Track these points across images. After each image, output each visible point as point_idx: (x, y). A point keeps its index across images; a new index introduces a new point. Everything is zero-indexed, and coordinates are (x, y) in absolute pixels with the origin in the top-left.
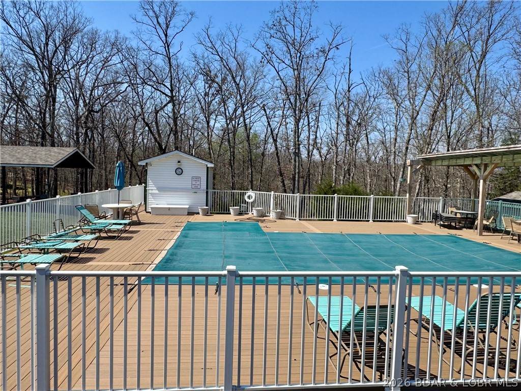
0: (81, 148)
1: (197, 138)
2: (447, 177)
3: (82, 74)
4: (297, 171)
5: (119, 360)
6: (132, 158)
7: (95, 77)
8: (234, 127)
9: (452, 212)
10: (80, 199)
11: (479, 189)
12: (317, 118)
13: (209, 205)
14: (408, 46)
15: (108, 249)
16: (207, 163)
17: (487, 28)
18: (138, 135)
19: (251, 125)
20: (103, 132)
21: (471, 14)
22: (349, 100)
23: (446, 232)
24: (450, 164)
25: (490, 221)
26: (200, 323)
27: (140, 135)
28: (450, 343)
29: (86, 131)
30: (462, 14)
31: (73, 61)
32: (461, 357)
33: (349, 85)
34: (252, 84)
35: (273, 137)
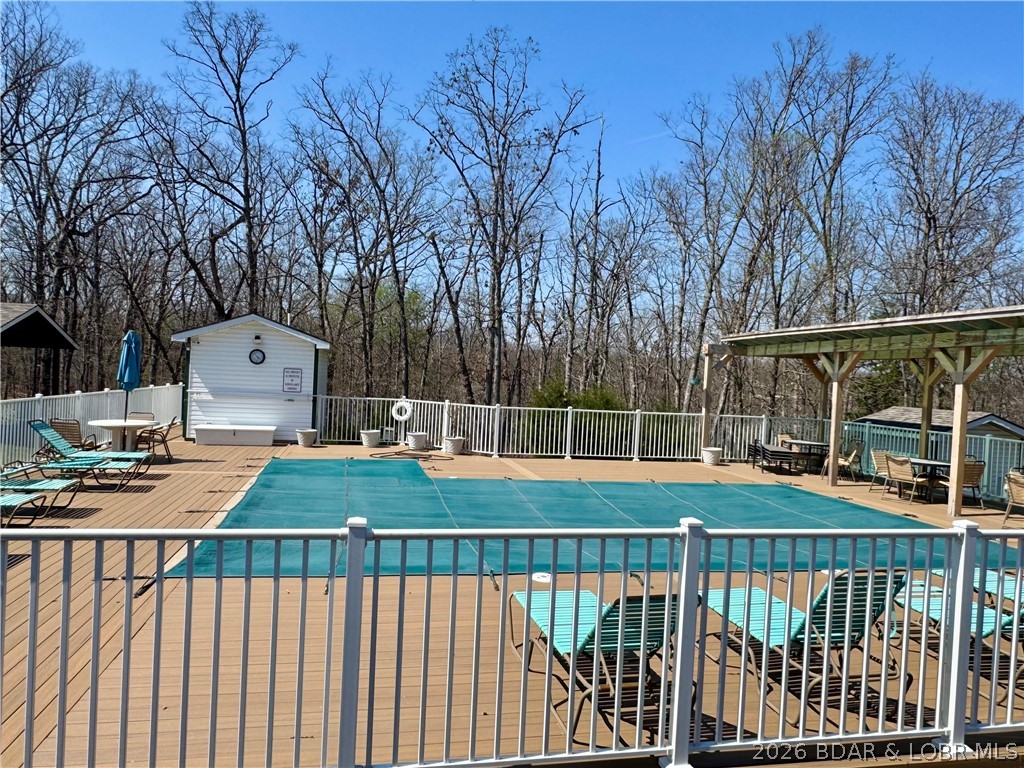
0: (48, 306)
1: (296, 297)
2: (776, 380)
3: (55, 155)
4: (496, 363)
5: (109, 728)
6: (159, 331)
7: (82, 164)
8: (373, 275)
9: (783, 442)
10: (39, 408)
11: (831, 401)
12: (536, 264)
13: (318, 426)
14: (705, 135)
15: (97, 510)
16: (315, 341)
17: (844, 111)
18: (173, 287)
19: (408, 272)
20: (96, 277)
21: (817, 83)
22: (597, 231)
23: (772, 479)
24: (780, 353)
25: (851, 459)
26: (288, 650)
27: (177, 285)
28: (780, 674)
29: (60, 272)
30: (801, 84)
31: (36, 127)
32: (799, 698)
33: (597, 202)
34: (410, 193)
35: (450, 298)
